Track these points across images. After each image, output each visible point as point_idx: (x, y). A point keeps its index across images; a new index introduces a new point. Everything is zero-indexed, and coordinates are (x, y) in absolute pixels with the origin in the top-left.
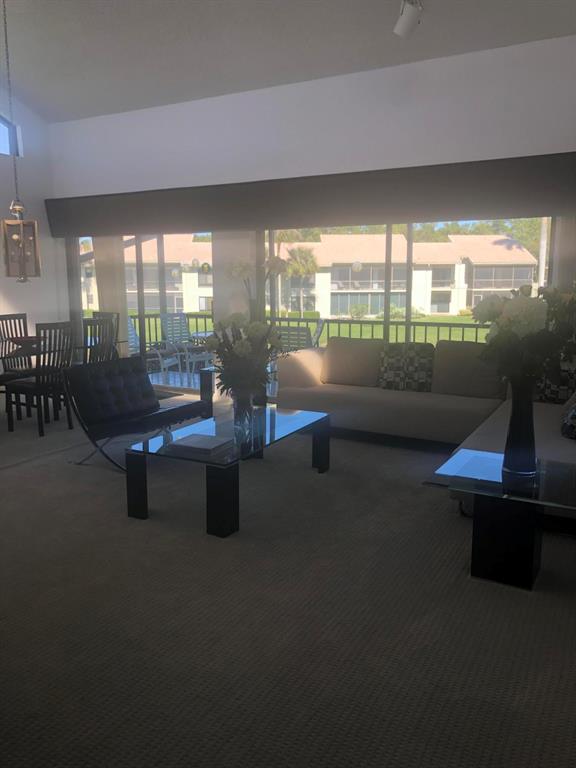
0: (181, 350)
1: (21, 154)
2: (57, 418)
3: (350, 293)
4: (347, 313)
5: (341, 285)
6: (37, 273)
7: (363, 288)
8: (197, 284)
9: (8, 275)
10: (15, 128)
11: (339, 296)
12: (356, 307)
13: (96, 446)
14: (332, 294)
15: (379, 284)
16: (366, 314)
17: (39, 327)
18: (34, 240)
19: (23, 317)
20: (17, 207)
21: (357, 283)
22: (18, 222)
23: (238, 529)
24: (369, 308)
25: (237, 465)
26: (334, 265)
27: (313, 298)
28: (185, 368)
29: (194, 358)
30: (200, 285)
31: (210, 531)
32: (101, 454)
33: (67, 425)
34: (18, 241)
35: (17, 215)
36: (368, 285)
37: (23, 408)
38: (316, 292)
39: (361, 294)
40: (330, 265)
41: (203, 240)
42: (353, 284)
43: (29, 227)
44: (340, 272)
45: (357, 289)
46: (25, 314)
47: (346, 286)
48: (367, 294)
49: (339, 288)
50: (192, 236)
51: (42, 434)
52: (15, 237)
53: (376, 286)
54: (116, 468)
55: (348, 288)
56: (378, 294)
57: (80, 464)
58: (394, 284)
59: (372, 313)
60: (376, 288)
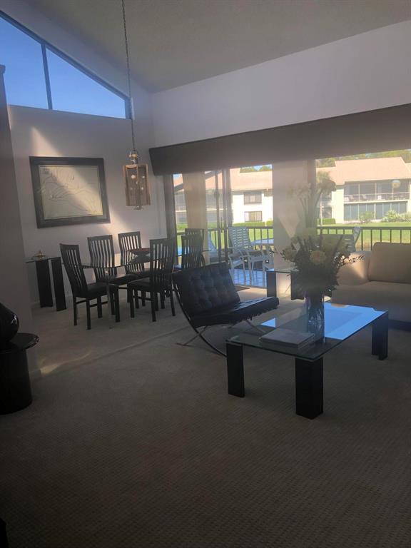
0: (245, 254)
1: (134, 118)
2: (163, 307)
3: (360, 204)
4: (357, 219)
5: (352, 198)
6: (148, 202)
7: (369, 200)
8: (243, 202)
9: (129, 205)
10: (129, 100)
11: (351, 207)
12: (364, 214)
13: (198, 332)
14: (345, 205)
15: (382, 195)
16: (373, 219)
17: (152, 242)
18: (146, 178)
19: (138, 234)
20: (134, 155)
21: (364, 196)
22: (135, 165)
23: (322, 412)
24: (375, 214)
25: (322, 358)
26: (346, 183)
27: (330, 209)
28: (248, 266)
29: (254, 259)
30: (245, 203)
31: (299, 412)
32: (200, 339)
33: (171, 313)
34: (135, 180)
35: (134, 161)
36: (373, 197)
37: (140, 300)
38: (331, 204)
39: (368, 204)
40: (343, 183)
41: (266, 170)
42: (361, 197)
43: (142, 170)
44: (352, 188)
45: (365, 200)
46: (139, 232)
47: (356, 198)
48: (372, 204)
49: (351, 200)
50: (239, 169)
51: (154, 320)
52: (133, 177)
53: (380, 197)
54: (212, 350)
55: (357, 200)
56: (381, 203)
57: (184, 345)
58: (394, 195)
59: (377, 219)
60: (380, 199)
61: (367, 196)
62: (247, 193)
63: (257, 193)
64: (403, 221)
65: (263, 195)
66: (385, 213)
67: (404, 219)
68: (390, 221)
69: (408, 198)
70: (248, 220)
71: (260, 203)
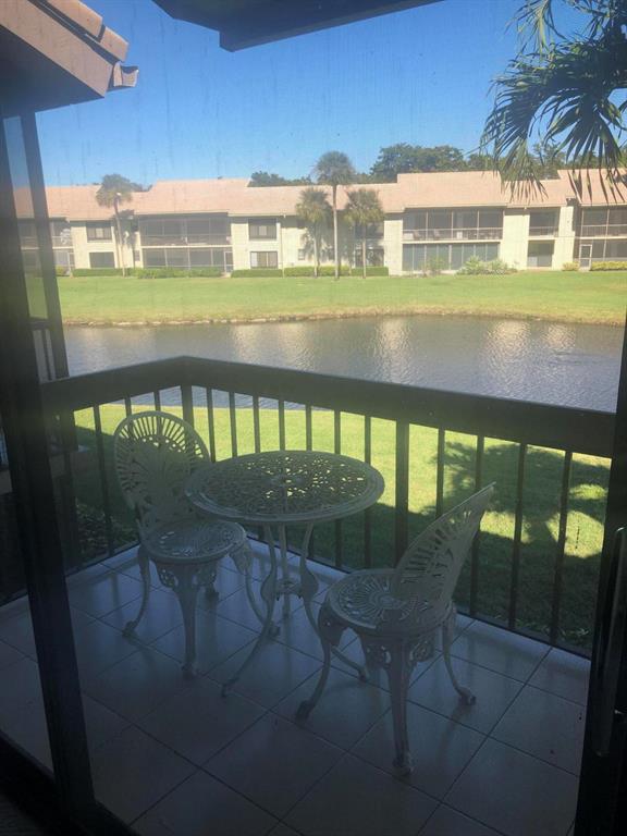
3: (428, 245)
4: (421, 269)
5: (417, 234)
7: (443, 238)
8: (248, 236)
12: (434, 262)
14: (405, 246)
15: (463, 231)
21: (436, 232)
24: (450, 261)
26: (408, 211)
27: (381, 251)
30: (251, 238)
36: (448, 234)
38: (384, 243)
39: (441, 245)
40: (401, 209)
42: (431, 233)
44: (415, 218)
45: (438, 239)
47: (423, 235)
48: (447, 245)
49: (416, 238)
53: (459, 235)
55: (425, 238)
56: (460, 244)
58: (481, 231)
59: (452, 269)
60: (460, 238)
61: (441, 232)
62: (254, 221)
63: (270, 221)
64: (489, 273)
65: (278, 225)
66: (465, 259)
67: (490, 270)
68: (470, 274)
69: (501, 237)
70: (255, 264)
71: (274, 237)
